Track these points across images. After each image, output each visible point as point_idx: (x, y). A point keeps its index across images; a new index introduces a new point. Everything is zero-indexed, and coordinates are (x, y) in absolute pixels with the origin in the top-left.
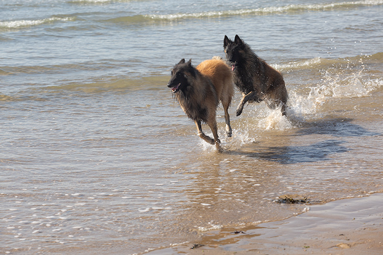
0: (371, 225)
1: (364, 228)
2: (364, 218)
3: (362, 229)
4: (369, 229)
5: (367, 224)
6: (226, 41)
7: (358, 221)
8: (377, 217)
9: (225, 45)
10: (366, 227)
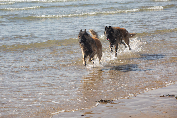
0: (143, 112)
1: (140, 113)
2: (140, 109)
3: (139, 114)
4: (142, 114)
5: (142, 112)
6: (106, 28)
7: (137, 110)
8: (146, 108)
9: (105, 30)
10: (141, 113)
